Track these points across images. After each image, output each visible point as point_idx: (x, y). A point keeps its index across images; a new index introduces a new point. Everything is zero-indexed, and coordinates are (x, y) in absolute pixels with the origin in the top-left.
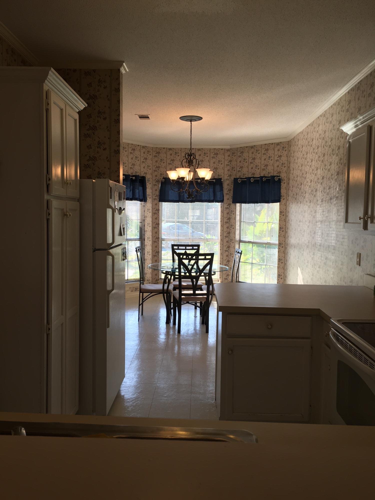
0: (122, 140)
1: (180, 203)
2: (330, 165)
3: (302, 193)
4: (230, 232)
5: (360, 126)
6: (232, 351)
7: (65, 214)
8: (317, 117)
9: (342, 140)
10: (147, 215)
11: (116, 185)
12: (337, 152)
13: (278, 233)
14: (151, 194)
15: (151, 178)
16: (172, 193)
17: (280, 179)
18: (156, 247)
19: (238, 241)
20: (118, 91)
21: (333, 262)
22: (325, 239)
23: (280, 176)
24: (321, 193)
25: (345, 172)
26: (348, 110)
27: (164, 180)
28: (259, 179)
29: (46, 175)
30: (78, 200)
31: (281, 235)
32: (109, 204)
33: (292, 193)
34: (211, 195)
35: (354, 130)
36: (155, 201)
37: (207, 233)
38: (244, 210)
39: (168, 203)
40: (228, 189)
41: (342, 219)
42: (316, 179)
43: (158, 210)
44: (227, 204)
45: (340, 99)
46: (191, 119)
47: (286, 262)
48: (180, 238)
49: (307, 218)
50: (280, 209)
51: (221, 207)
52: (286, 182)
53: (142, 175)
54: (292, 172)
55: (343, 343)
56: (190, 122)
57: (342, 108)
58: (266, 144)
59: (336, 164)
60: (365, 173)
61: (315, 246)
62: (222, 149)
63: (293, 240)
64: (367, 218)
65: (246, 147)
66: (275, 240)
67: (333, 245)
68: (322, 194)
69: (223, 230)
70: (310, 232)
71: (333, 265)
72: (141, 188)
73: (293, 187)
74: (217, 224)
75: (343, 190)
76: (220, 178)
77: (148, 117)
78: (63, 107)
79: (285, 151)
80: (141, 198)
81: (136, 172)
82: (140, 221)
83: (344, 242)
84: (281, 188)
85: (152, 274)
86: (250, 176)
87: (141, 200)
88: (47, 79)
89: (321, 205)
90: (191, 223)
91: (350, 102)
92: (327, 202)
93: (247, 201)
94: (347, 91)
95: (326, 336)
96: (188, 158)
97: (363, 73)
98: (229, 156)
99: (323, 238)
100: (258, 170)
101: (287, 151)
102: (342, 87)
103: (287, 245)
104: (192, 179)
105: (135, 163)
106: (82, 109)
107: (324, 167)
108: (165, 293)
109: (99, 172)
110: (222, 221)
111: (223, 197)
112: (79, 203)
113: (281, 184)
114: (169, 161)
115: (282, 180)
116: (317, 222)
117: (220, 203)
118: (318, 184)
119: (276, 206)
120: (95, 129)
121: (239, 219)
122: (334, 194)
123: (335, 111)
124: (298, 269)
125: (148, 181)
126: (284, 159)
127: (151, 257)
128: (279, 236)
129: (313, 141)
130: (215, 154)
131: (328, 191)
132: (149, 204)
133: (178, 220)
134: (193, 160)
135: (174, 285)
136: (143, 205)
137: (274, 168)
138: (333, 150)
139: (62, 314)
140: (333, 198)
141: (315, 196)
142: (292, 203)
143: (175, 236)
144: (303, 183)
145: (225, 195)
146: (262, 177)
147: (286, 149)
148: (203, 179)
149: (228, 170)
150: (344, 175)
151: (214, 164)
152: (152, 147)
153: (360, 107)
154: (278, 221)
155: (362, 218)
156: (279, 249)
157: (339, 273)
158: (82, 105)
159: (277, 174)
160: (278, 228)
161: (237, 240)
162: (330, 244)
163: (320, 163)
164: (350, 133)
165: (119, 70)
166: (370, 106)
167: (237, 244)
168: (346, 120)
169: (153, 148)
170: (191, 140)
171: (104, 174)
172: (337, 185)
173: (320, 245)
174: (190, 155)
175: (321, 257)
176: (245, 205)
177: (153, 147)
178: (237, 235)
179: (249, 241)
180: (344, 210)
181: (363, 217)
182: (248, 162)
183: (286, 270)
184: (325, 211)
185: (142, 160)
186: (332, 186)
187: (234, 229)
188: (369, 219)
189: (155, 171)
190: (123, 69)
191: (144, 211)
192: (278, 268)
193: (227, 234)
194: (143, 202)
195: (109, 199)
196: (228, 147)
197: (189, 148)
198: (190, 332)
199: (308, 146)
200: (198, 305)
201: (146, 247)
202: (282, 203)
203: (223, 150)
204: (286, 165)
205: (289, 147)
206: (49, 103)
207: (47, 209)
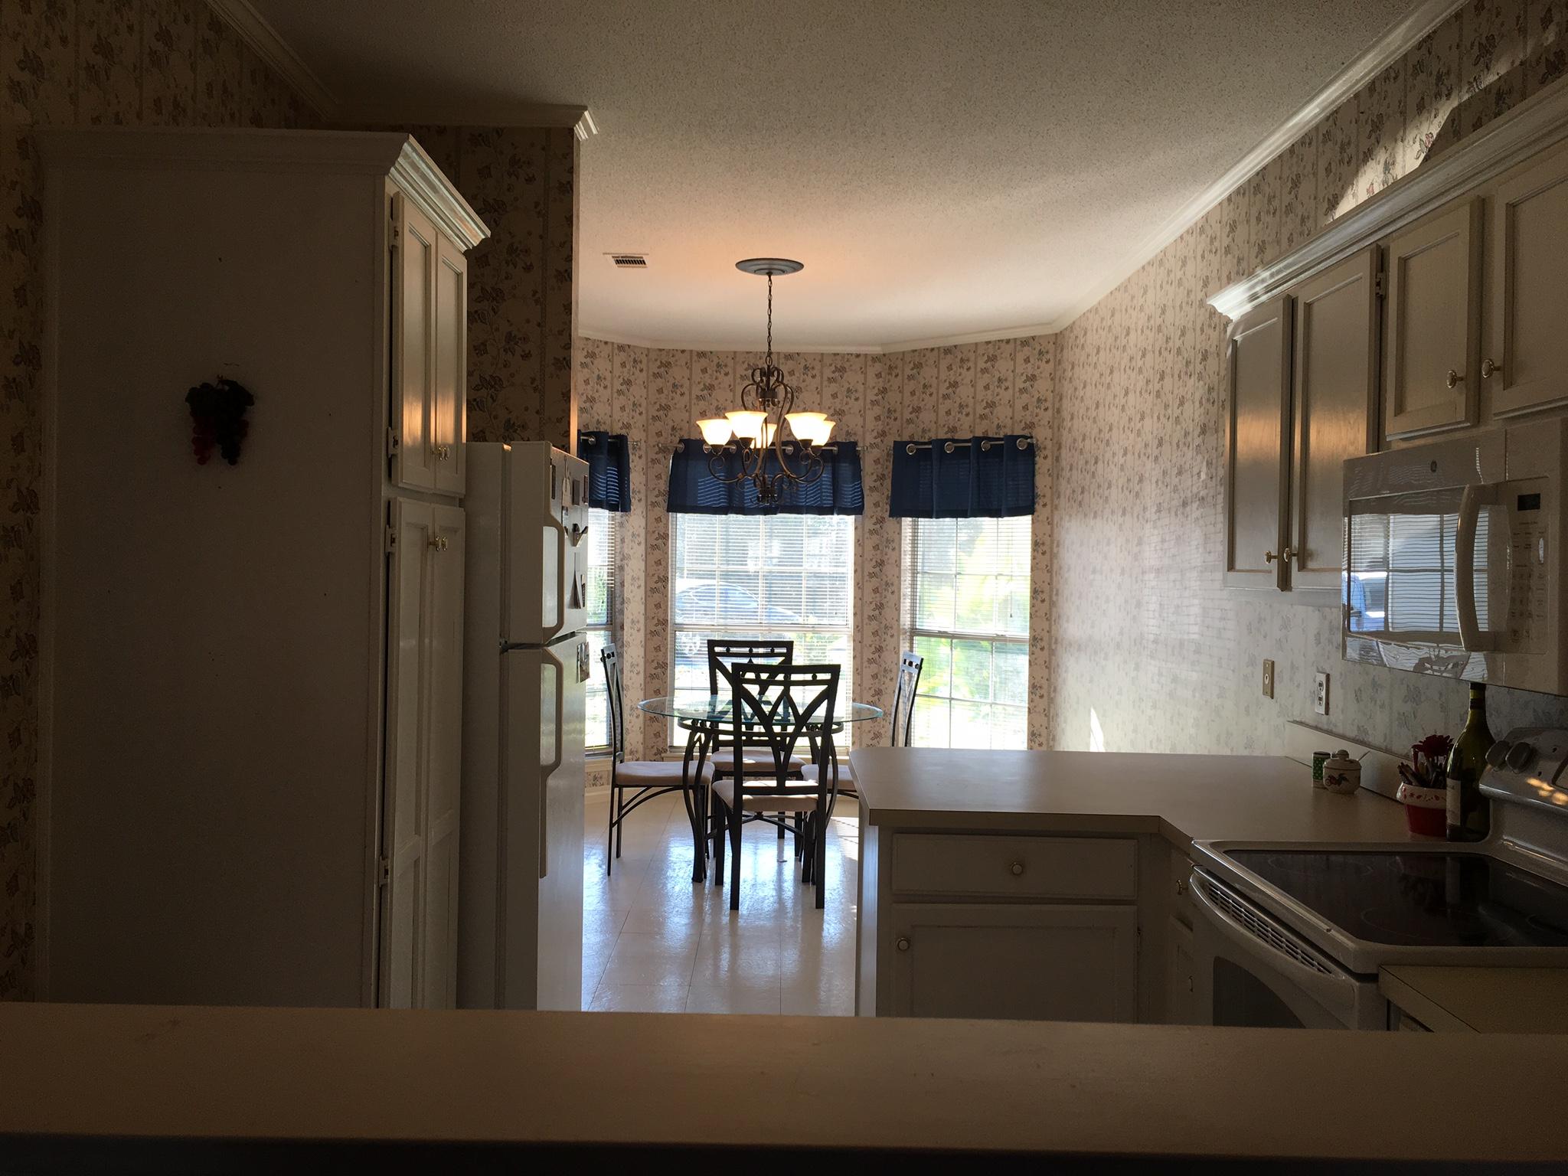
0: (576, 329)
1: (732, 517)
2: (1182, 404)
3: (1099, 486)
4: (882, 604)
5: (1264, 298)
6: (908, 941)
7: (431, 540)
8: (1140, 266)
9: (1214, 335)
10: (631, 552)
11: (565, 460)
12: (1199, 368)
13: (1028, 607)
14: (643, 489)
15: (643, 442)
16: (707, 485)
17: (1033, 444)
18: (658, 649)
19: (909, 630)
20: (566, 189)
21: (1194, 690)
22: (1169, 623)
23: (1031, 437)
24: (1154, 485)
25: (1224, 425)
26: (1228, 250)
27: (682, 446)
28: (970, 444)
29: (388, 429)
30: (462, 503)
31: (1036, 611)
32: (550, 515)
33: (1069, 486)
34: (825, 492)
35: (1248, 307)
36: (657, 509)
37: (813, 606)
38: (926, 538)
39: (696, 515)
40: (877, 476)
41: (1220, 561)
42: (1140, 446)
43: (665, 537)
44: (874, 520)
45: (1206, 218)
46: (770, 267)
47: (1052, 695)
48: (729, 622)
49: (1116, 561)
50: (1034, 533)
51: (856, 528)
52: (1050, 455)
53: (617, 430)
54: (1068, 424)
55: (1228, 908)
56: (767, 277)
57: (1212, 242)
58: (988, 343)
59: (1197, 404)
60: (1279, 429)
61: (1141, 644)
62: (858, 356)
63: (1074, 626)
64: (1290, 556)
65: (929, 351)
66: (1020, 627)
67: (1193, 639)
68: (1158, 491)
69: (860, 599)
70: (1126, 601)
71: (1194, 696)
72: (612, 471)
73: (1071, 470)
74: (842, 578)
75: (1219, 479)
76: (853, 442)
77: (644, 261)
78: (430, 239)
79: (1048, 362)
80: (614, 499)
81: (598, 422)
82: (608, 569)
83: (1224, 629)
84: (1036, 473)
85: (644, 733)
86: (942, 435)
87: (612, 508)
88: (397, 165)
89: (1155, 521)
90: (764, 576)
91: (1233, 227)
92: (1173, 514)
93: (935, 509)
94: (1226, 194)
95: (1180, 893)
96: (762, 381)
97: (1270, 146)
98: (879, 375)
99: (1164, 620)
100: (968, 418)
101: (1052, 363)
102: (1210, 183)
103: (1056, 642)
104: (773, 444)
105: (596, 395)
106: (475, 245)
107: (1163, 412)
108: (690, 786)
109: (509, 420)
110: (859, 570)
111: (863, 498)
112: (465, 510)
113: (1037, 459)
114: (696, 391)
115: (1039, 449)
116: (1146, 572)
117: (852, 517)
118: (1145, 459)
119: (1022, 525)
120: (498, 298)
121: (909, 564)
122: (1195, 490)
123: (1192, 251)
124: (1090, 715)
125: (634, 448)
126: (1043, 386)
127: (641, 679)
128: (1031, 617)
129: (1128, 334)
130: (837, 370)
131: (1175, 481)
132: (637, 518)
133: (724, 567)
134: (776, 387)
135: (717, 764)
136: (617, 521)
137: (1013, 413)
138: (1188, 363)
139: (417, 832)
140: (1192, 502)
141: (1137, 495)
142: (1070, 516)
143: (715, 616)
144: (1100, 457)
145: (866, 492)
146: (977, 440)
147: (1050, 356)
148: (807, 443)
149: (877, 418)
150: (1221, 434)
151: (834, 398)
152: (646, 347)
153: (1263, 242)
154: (1029, 570)
155: (1275, 557)
156: (1032, 654)
157: (1213, 721)
158: (475, 232)
159: (1023, 429)
160: (1029, 590)
161: (904, 629)
162: (1186, 637)
163: (1150, 398)
164: (1235, 315)
165: (571, 132)
166: (1290, 240)
167: (904, 639)
168: (1224, 279)
169: (648, 349)
170: (769, 329)
171: (524, 427)
172: (1202, 462)
173: (1155, 642)
174: (767, 373)
175: (1160, 674)
176: (927, 523)
177: (649, 347)
178: (904, 614)
179: (940, 632)
180: (1224, 535)
181: (1277, 554)
182: (935, 395)
183: (1055, 718)
184: (1169, 541)
185: (617, 386)
186: (1187, 466)
187: (896, 593)
188: (1294, 559)
189: (655, 418)
190: (583, 128)
191: (623, 541)
192: (1029, 712)
193: (874, 610)
194: (619, 514)
195: (549, 499)
196: (877, 350)
197: (763, 350)
198: (769, 906)
199: (1114, 351)
200: (791, 823)
201: (625, 649)
202: (1038, 516)
203: (862, 358)
204: (1048, 404)
205: (1059, 351)
206: (399, 230)
207: (388, 526)
